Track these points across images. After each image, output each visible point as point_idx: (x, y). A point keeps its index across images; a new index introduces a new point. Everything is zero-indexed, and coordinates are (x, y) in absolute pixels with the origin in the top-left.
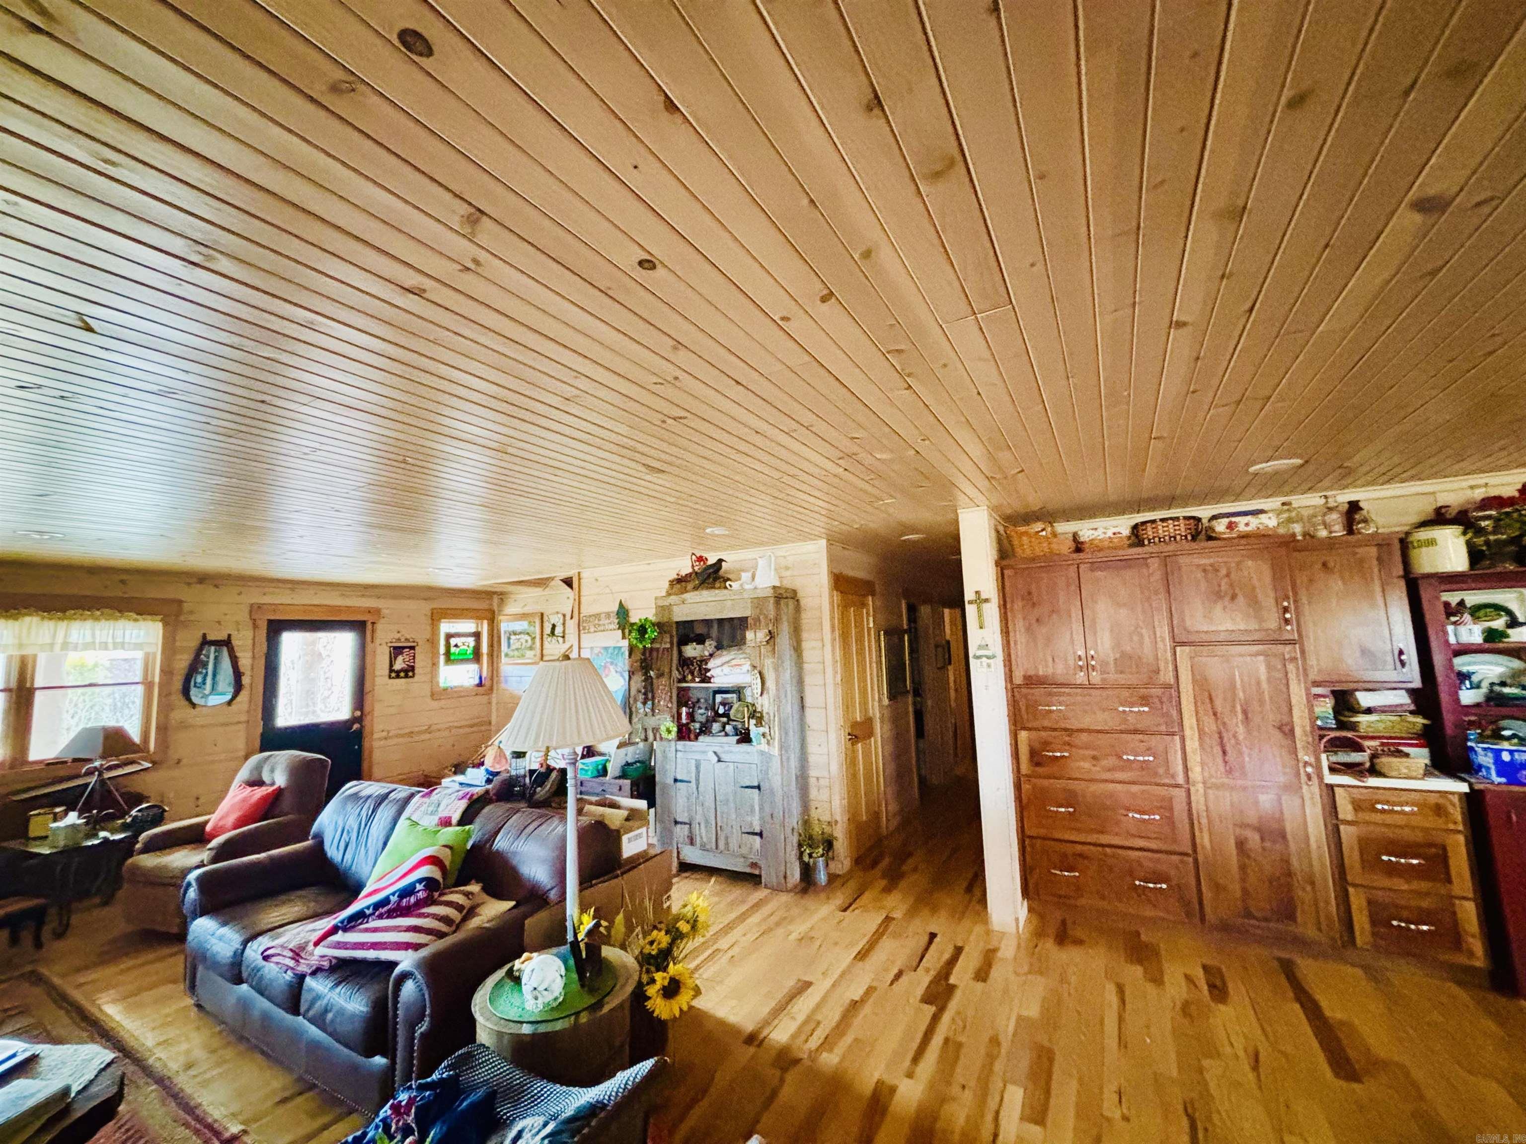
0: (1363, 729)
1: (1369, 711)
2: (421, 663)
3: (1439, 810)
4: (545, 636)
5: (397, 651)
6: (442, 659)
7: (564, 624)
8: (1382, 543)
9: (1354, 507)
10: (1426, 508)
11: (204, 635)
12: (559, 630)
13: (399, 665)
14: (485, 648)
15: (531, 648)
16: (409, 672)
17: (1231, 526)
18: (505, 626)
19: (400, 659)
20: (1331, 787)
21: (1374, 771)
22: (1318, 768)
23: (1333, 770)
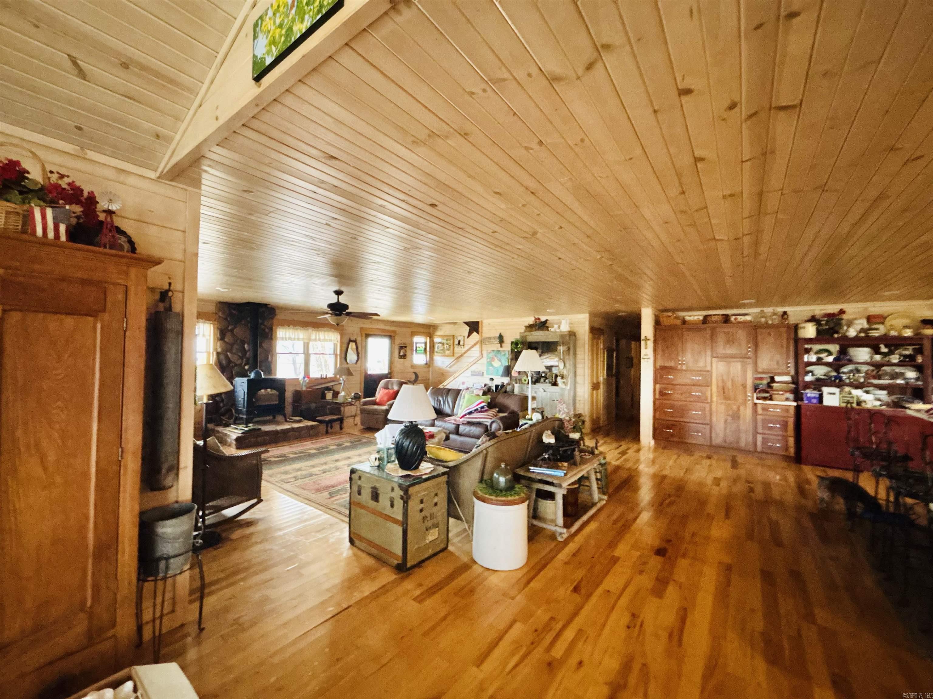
0: (774, 388)
1: (778, 382)
2: (408, 354)
3: (787, 411)
4: (455, 345)
5: (401, 348)
6: (414, 352)
7: (464, 340)
8: (788, 326)
9: (785, 313)
10: (809, 315)
11: (350, 339)
12: (462, 343)
13: (402, 354)
14: (428, 349)
15: (448, 350)
16: (404, 357)
17: (736, 319)
18: (437, 340)
19: (402, 351)
20: (756, 404)
21: (771, 399)
22: (753, 397)
23: (758, 398)
